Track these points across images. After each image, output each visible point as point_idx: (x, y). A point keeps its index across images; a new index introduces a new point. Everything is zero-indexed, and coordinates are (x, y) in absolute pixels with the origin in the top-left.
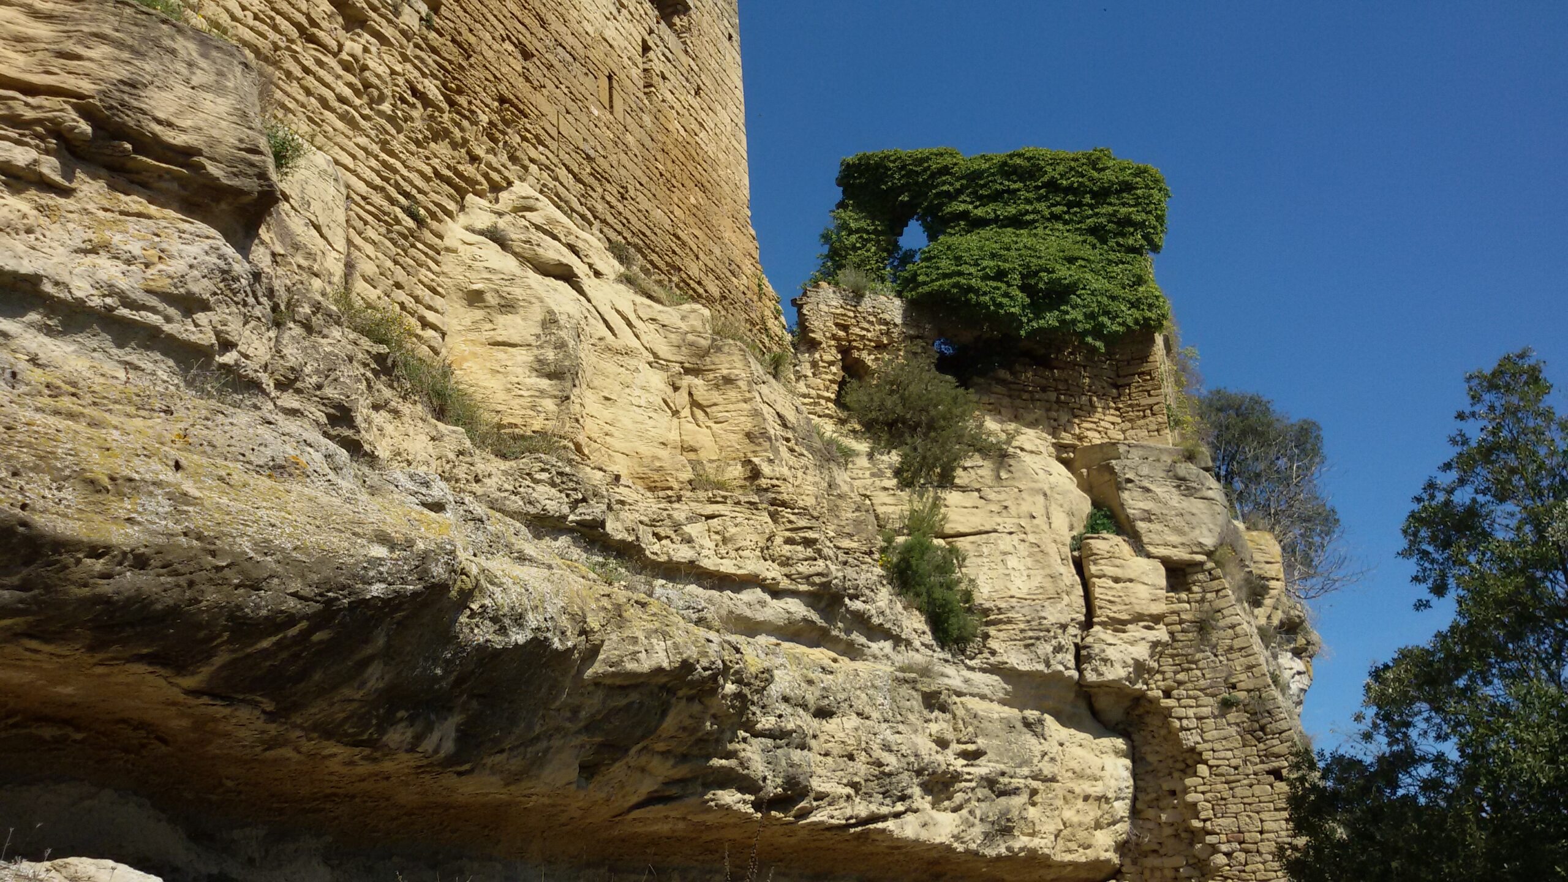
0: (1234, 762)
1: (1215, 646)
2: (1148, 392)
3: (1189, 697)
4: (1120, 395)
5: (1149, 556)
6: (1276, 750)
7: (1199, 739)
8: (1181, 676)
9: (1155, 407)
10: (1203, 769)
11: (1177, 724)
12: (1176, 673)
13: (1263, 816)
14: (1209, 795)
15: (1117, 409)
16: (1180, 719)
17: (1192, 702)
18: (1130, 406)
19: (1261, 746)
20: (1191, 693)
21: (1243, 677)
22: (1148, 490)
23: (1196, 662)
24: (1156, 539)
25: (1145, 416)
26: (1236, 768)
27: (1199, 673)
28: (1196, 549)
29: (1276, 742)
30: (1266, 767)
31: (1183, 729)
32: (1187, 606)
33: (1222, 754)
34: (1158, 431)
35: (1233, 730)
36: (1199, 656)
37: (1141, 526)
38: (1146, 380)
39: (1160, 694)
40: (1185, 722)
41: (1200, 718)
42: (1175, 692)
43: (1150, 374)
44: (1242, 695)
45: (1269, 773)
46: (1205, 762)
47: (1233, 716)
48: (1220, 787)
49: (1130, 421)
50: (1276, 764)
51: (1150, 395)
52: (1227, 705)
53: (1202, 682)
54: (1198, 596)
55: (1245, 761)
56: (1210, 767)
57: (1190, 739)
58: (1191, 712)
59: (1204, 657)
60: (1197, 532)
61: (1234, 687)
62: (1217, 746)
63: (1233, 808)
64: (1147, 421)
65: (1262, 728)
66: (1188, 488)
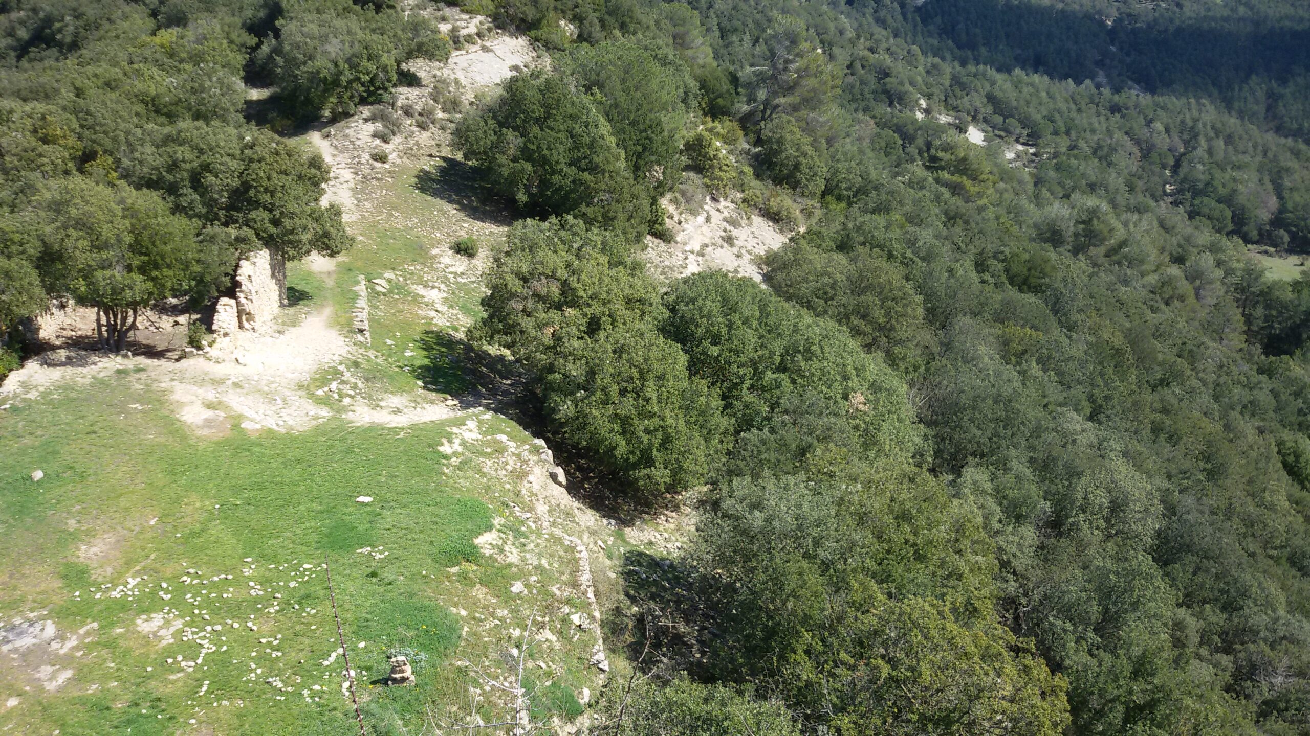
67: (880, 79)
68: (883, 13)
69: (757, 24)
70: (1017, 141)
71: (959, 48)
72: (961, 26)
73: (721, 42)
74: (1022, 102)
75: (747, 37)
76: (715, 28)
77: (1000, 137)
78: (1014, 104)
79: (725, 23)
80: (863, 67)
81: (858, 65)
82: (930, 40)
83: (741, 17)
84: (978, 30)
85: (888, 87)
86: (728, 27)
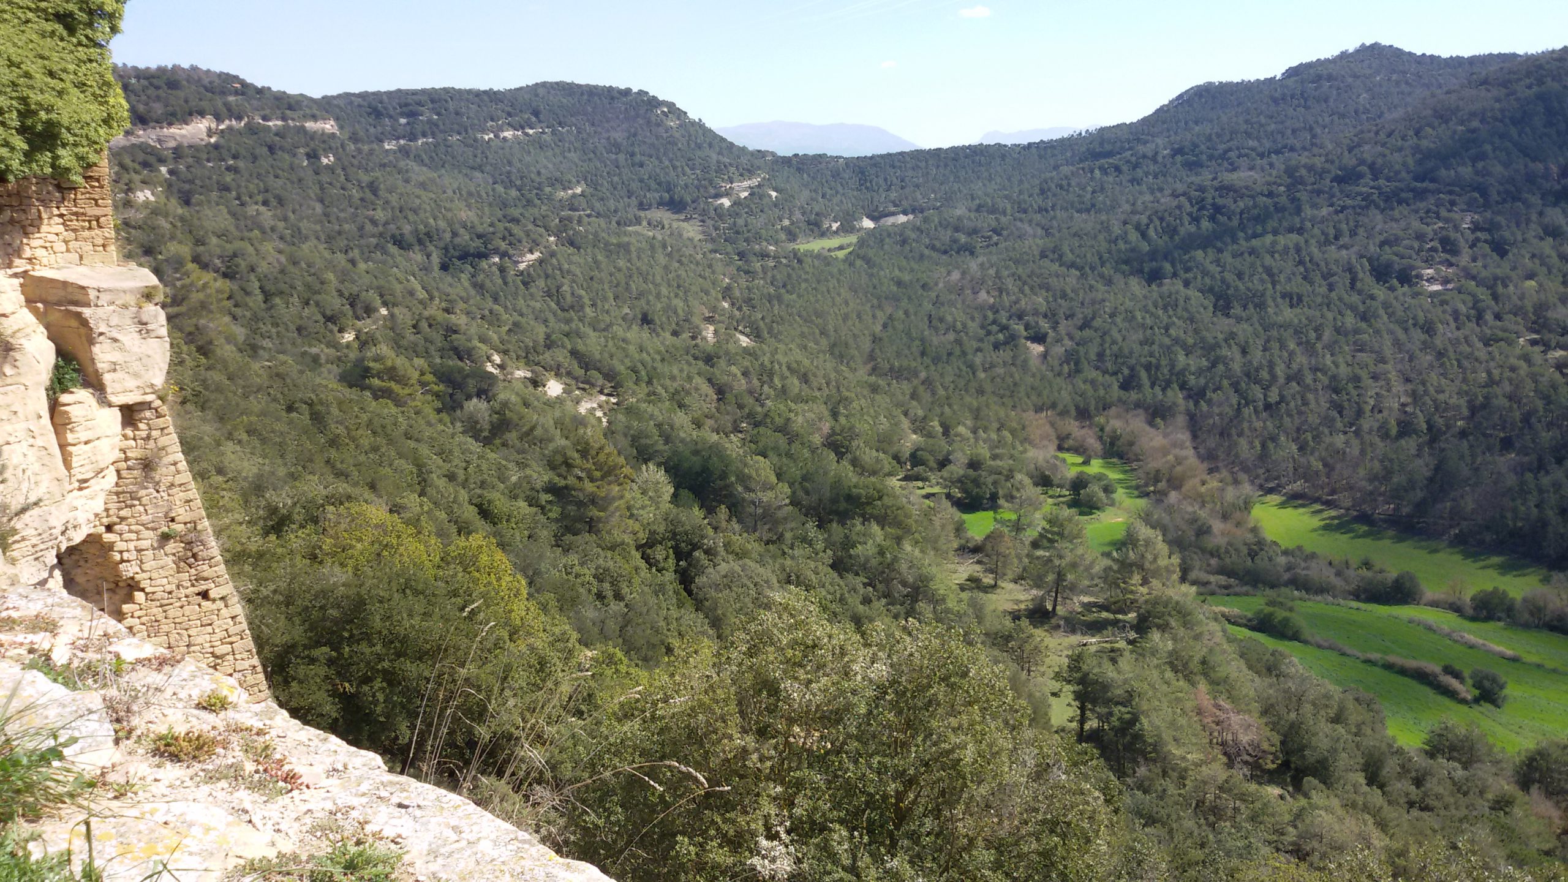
0: (168, 588)
1: (158, 483)
2: (96, 201)
3: (130, 531)
4: (64, 199)
5: (110, 406)
6: (205, 574)
7: (138, 570)
8: (123, 513)
9: (102, 220)
10: (139, 596)
11: (117, 557)
12: (119, 509)
13: (190, 632)
14: (144, 619)
15: (61, 216)
16: (121, 552)
17: (133, 536)
18: (76, 214)
19: (193, 571)
20: (133, 528)
21: (181, 511)
22: (115, 340)
23: (139, 499)
24: (118, 387)
25: (90, 228)
26: (170, 593)
27: (142, 509)
28: (148, 390)
29: (206, 567)
30: (196, 590)
31: (122, 561)
32: (133, 443)
33: (158, 582)
34: (104, 246)
35: (169, 560)
36: (142, 493)
37: (107, 378)
38: (93, 187)
39: (103, 529)
40: (126, 556)
41: (139, 551)
42: (117, 527)
43: (98, 180)
44: (178, 527)
45: (198, 594)
46: (143, 590)
47: (171, 546)
48: (155, 610)
49: (74, 230)
50: (204, 587)
51: (97, 205)
52: (165, 537)
53: (144, 517)
54: (144, 434)
55: (178, 587)
56: (147, 594)
57: (129, 570)
58: (131, 546)
59: (147, 493)
60: (151, 373)
61: (173, 520)
62: (154, 575)
63: (165, 628)
64: (93, 233)
65: (194, 556)
66: (148, 331)
67: (446, 337)
68: (481, 277)
69: (308, 286)
70: (601, 392)
71: (563, 310)
72: (565, 288)
73: (263, 306)
74: (606, 355)
75: (295, 300)
76: (258, 291)
77: (584, 389)
78: (598, 356)
79: (269, 287)
80: (430, 326)
81: (424, 325)
82: (532, 303)
83: (287, 280)
84: (583, 293)
85: (456, 344)
86: (273, 290)
